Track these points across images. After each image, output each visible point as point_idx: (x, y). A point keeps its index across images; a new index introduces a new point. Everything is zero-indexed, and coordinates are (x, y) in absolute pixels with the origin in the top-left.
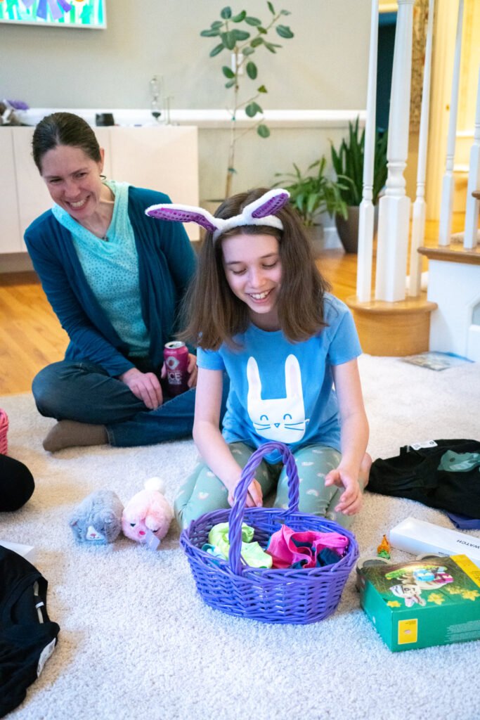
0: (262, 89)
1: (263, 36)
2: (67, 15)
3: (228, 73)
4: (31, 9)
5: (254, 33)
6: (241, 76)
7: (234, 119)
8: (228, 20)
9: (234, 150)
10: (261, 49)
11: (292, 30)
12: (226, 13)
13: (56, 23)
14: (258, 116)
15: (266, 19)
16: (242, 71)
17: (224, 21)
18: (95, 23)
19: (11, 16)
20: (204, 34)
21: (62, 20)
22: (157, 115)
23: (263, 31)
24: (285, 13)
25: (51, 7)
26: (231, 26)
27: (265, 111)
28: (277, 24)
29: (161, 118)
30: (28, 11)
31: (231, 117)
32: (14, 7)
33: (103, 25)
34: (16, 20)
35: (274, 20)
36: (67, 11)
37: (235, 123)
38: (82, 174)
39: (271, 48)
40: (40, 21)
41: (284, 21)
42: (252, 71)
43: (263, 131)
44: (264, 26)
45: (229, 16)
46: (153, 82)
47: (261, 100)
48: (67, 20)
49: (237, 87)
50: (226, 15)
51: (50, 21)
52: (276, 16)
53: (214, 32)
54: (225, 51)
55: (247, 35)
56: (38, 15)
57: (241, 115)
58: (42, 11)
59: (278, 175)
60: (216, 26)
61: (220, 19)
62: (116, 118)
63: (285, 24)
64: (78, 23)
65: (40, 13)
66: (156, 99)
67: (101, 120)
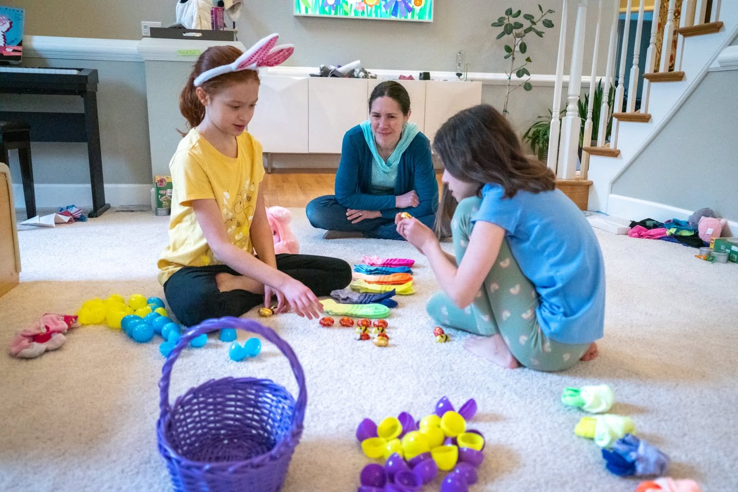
0: (528, 60)
1: (534, 26)
2: (409, 15)
3: (508, 49)
4: (388, 11)
5: (527, 24)
6: (517, 51)
7: (510, 78)
8: (509, 16)
9: (508, 99)
10: (532, 34)
11: (553, 22)
12: (509, 12)
13: (403, 19)
14: (525, 77)
15: (537, 15)
16: (517, 48)
17: (507, 17)
18: (427, 18)
19: (377, 15)
20: (494, 25)
21: (406, 17)
22: (459, 75)
23: (534, 23)
24: (550, 11)
25: (401, 10)
26: (512, 20)
27: (531, 75)
28: (544, 19)
29: (461, 77)
30: (387, 12)
31: (508, 77)
32: (379, 11)
33: (431, 20)
34: (379, 18)
35: (542, 16)
36: (409, 12)
37: (510, 81)
38: (392, 117)
39: (540, 34)
40: (393, 18)
41: (549, 17)
42: (523, 48)
43: (528, 86)
44: (535, 20)
45: (511, 14)
46: (459, 54)
47: (528, 67)
48: (409, 17)
49: (514, 58)
50: (509, 13)
51: (399, 18)
52: (543, 14)
53: (500, 24)
54: (506, 36)
55: (521, 26)
56: (392, 15)
57: (514, 77)
58: (395, 13)
59: (540, 117)
60: (501, 20)
61: (504, 15)
62: (431, 75)
63: (549, 19)
64: (416, 19)
65: (394, 13)
66: (459, 65)
67: (422, 76)
